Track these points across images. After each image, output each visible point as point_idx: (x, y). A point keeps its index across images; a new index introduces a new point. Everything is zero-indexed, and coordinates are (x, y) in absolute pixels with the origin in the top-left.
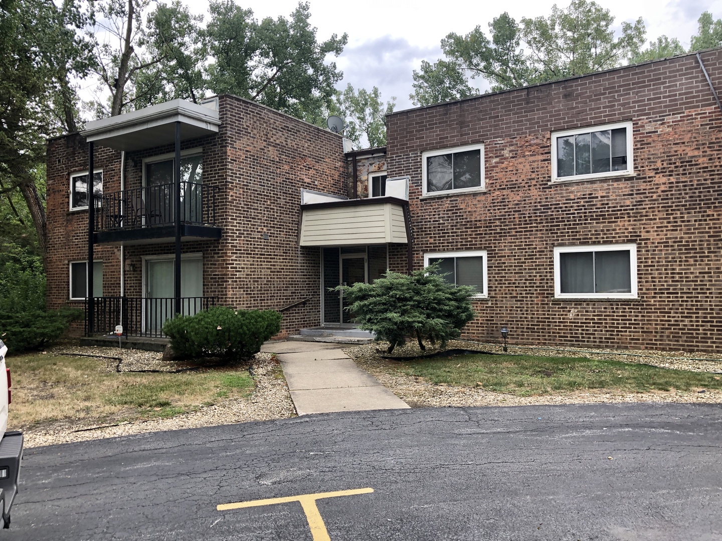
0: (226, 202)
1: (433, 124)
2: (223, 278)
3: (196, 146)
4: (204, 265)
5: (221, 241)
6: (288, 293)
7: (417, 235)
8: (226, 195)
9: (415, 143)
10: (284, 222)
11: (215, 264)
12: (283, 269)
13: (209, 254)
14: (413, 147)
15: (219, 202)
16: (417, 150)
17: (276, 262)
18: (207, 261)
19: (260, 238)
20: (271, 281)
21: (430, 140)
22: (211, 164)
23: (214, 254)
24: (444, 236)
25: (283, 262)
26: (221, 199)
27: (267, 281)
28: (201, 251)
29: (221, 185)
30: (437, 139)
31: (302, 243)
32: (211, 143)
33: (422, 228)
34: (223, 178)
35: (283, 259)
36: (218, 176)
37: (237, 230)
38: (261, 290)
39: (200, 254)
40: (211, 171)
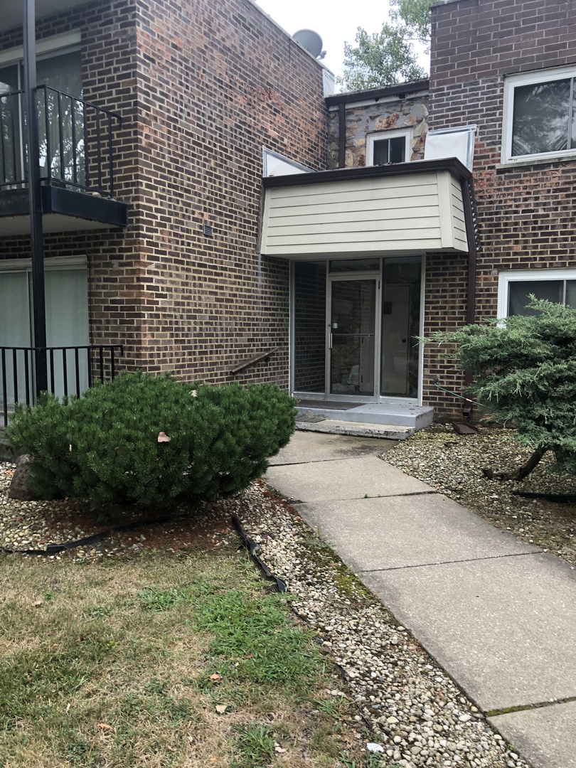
0: (136, 147)
1: (535, 20)
2: (133, 309)
3: (67, 29)
4: (90, 280)
5: (125, 231)
6: (243, 340)
7: (488, 237)
8: (136, 133)
9: (490, 59)
10: (237, 207)
11: (115, 280)
12: (235, 295)
13: (100, 258)
14: (487, 67)
15: (120, 150)
16: (494, 73)
17: (225, 282)
18: (97, 272)
19: (199, 233)
20: (216, 318)
21: (524, 53)
22: (101, 66)
23: (112, 258)
24: (547, 241)
25: (234, 283)
26: (125, 142)
27: (211, 318)
28: (83, 252)
29: (125, 113)
30: (540, 50)
31: (265, 250)
32: (99, 18)
33: (499, 225)
34: (128, 95)
35: (236, 277)
36: (118, 92)
37: (157, 210)
38: (200, 335)
39: (82, 259)
40: (101, 81)
